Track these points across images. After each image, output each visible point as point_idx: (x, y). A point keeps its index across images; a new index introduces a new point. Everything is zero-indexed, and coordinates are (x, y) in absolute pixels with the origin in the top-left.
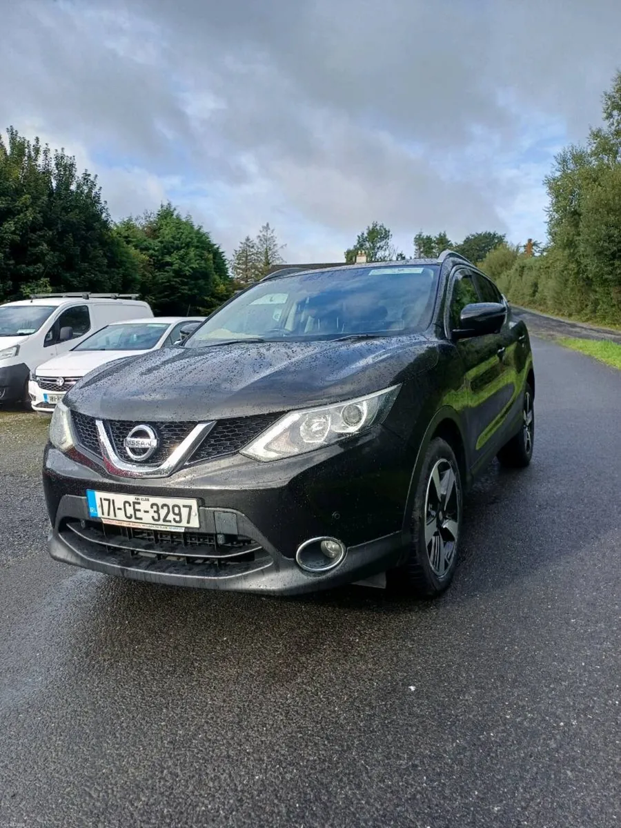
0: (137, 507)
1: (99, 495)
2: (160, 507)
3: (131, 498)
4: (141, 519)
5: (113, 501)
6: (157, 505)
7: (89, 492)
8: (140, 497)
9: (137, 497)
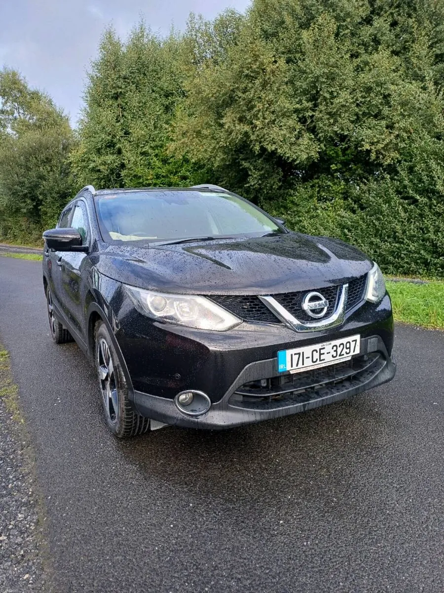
0: (322, 351)
1: (289, 352)
2: (338, 346)
3: (317, 347)
4: (324, 360)
5: (303, 353)
6: (336, 346)
7: (280, 353)
8: (325, 344)
9: (322, 344)
